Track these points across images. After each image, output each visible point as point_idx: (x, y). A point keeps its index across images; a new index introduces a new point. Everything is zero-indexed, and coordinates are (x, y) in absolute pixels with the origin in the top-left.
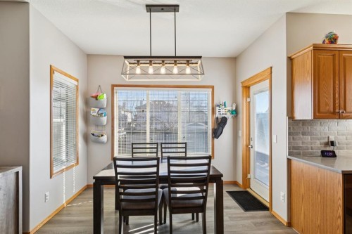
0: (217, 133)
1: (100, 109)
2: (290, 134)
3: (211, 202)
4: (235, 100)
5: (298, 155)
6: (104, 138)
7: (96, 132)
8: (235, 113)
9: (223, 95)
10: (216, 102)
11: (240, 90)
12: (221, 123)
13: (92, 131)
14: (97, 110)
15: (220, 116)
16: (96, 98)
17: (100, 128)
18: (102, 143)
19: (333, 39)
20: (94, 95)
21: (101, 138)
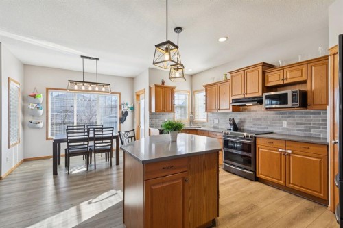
0: (122, 120)
1: (38, 104)
2: (150, 118)
3: (114, 147)
4: (133, 102)
5: (153, 127)
6: (41, 125)
7: (34, 121)
8: (133, 109)
9: (126, 99)
10: (122, 102)
11: (135, 96)
12: (125, 114)
13: (30, 120)
14: (35, 105)
15: (124, 111)
16: (34, 96)
17: (36, 118)
18: (39, 128)
19: (163, 83)
20: (32, 94)
21: (38, 125)
